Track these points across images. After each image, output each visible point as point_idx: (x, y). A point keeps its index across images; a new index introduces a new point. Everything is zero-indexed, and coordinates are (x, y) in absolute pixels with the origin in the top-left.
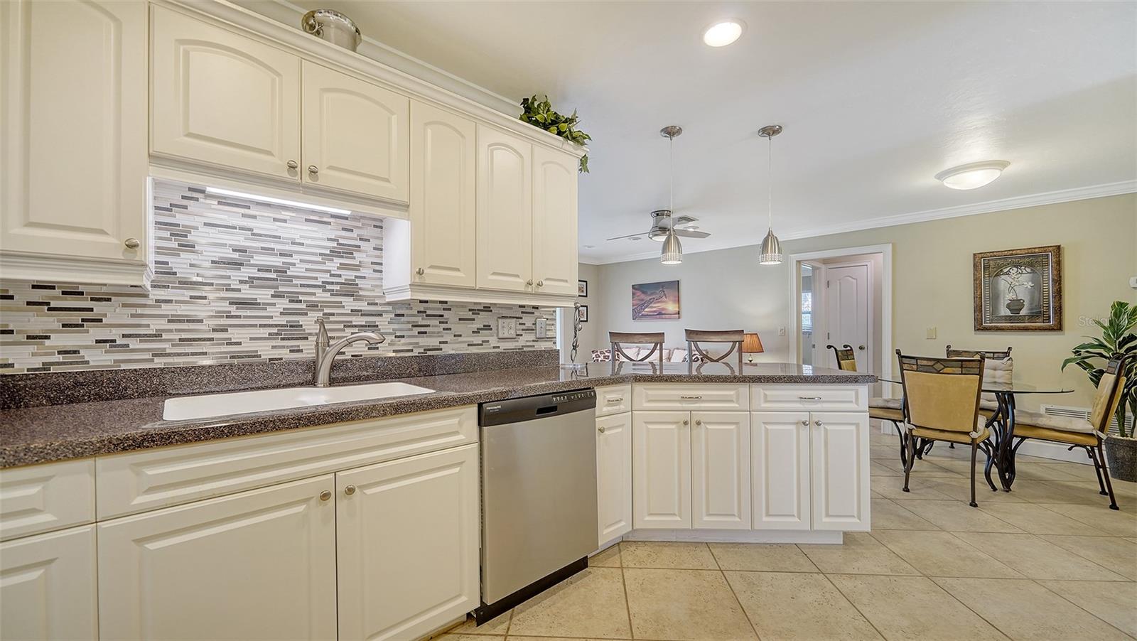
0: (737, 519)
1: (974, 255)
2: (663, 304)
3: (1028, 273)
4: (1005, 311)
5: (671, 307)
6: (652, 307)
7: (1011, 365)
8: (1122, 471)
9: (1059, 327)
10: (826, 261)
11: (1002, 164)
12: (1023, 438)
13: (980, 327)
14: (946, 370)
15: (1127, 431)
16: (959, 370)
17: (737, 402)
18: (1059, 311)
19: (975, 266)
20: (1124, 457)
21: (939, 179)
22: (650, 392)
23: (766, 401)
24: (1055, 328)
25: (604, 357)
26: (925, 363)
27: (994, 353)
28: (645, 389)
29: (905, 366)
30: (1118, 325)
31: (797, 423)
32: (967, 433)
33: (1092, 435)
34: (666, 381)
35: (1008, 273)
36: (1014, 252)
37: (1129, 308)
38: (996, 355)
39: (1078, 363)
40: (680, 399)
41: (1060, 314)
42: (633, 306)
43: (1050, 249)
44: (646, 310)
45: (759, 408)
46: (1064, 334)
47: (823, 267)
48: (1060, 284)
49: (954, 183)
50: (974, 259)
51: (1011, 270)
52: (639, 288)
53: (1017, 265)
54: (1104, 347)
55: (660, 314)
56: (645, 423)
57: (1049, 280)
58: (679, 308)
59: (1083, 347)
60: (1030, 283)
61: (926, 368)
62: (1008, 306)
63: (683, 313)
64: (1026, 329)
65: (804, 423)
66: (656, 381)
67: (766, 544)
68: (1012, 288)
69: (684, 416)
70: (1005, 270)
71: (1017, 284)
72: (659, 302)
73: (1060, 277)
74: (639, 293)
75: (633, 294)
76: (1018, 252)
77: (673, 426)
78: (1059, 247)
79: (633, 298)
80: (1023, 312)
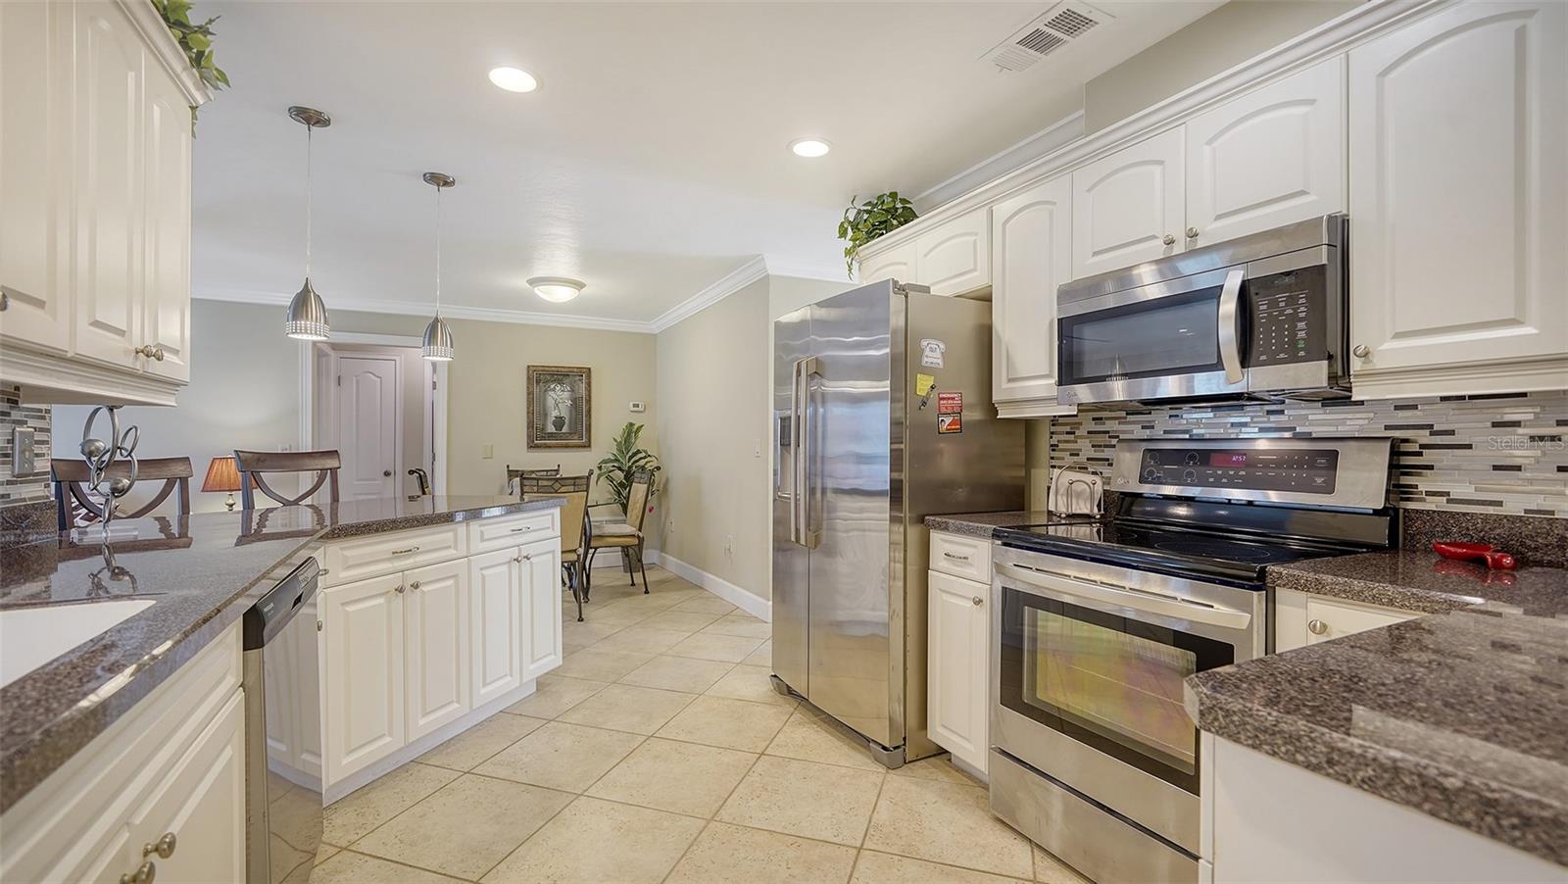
0: (456, 705)
1: (529, 367)
4: (551, 429)
9: (588, 446)
10: (335, 347)
11: (580, 286)
12: (596, 549)
13: (532, 446)
14: (563, 489)
16: (571, 488)
17: (456, 548)
18: (589, 429)
19: (528, 378)
21: (530, 284)
22: (347, 553)
23: (483, 540)
26: (545, 483)
28: (341, 549)
29: (526, 489)
30: (628, 441)
31: (509, 562)
32: (575, 551)
33: (634, 536)
34: (377, 531)
35: (554, 390)
36: (559, 369)
37: (635, 427)
40: (391, 555)
41: (590, 431)
43: (583, 370)
45: (477, 552)
46: (592, 451)
47: (332, 353)
48: (589, 404)
49: (546, 293)
50: (528, 372)
53: (560, 382)
54: (619, 461)
56: (343, 604)
57: (582, 399)
59: (605, 462)
61: (546, 489)
64: (567, 446)
65: (516, 560)
66: (363, 533)
67: (476, 725)
69: (396, 581)
73: (590, 397)
77: (381, 600)
78: (589, 368)
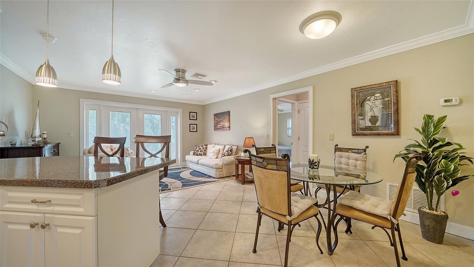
1: (352, 89)
2: (224, 123)
3: (380, 99)
4: (368, 124)
5: (227, 124)
6: (220, 124)
7: (366, 157)
8: (428, 234)
9: (397, 133)
13: (355, 134)
14: (269, 166)
15: (434, 206)
16: (275, 167)
18: (397, 123)
19: (352, 96)
20: (429, 225)
24: (395, 134)
25: (199, 149)
26: (259, 160)
27: (358, 149)
30: (428, 131)
35: (369, 100)
36: (372, 86)
37: (434, 119)
38: (359, 151)
39: (402, 157)
41: (398, 124)
42: (214, 124)
43: (392, 83)
44: (218, 126)
46: (401, 138)
47: (297, 103)
48: (397, 105)
50: (352, 92)
51: (371, 98)
52: (216, 115)
53: (374, 95)
54: (420, 146)
55: (223, 128)
57: (391, 103)
58: (230, 124)
59: (410, 146)
60: (381, 105)
61: (260, 164)
62: (370, 120)
63: (231, 127)
64: (379, 135)
68: (371, 109)
70: (368, 98)
71: (374, 106)
72: (222, 122)
73: (398, 100)
74: (216, 118)
75: (214, 118)
76: (375, 86)
78: (396, 81)
79: (214, 120)
80: (378, 124)
